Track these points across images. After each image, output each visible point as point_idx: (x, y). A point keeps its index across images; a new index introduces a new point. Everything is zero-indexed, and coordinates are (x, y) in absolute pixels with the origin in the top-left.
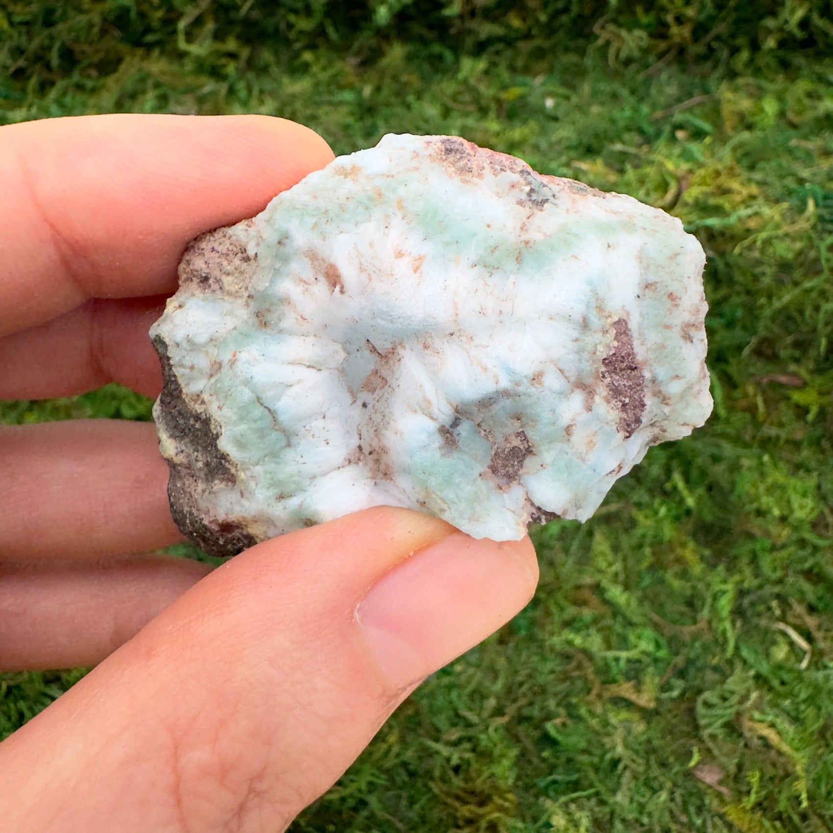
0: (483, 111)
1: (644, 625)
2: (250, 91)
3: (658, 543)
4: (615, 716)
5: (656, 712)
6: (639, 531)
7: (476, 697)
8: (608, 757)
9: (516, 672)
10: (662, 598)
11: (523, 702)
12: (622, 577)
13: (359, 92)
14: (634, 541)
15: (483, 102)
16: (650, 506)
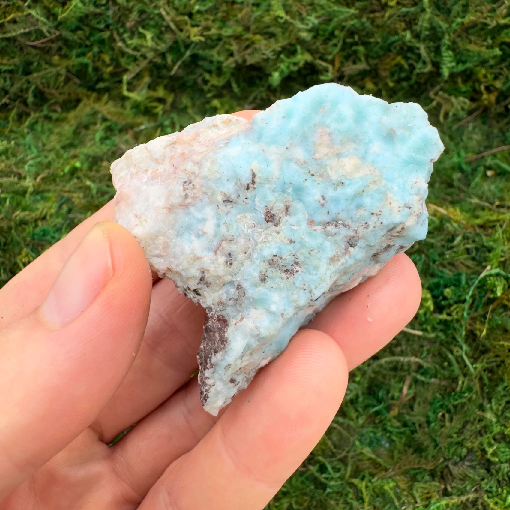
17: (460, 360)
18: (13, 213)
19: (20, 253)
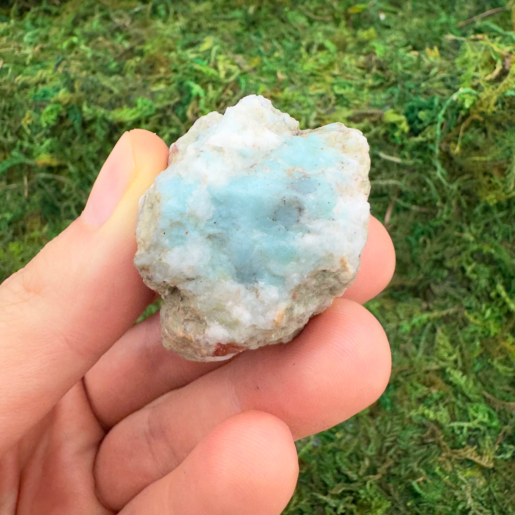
0: (337, 22)
1: (479, 401)
2: (168, 12)
3: (486, 338)
4: (462, 475)
5: (494, 471)
6: (472, 329)
7: (354, 458)
8: (460, 507)
9: (384, 439)
10: (491, 380)
11: (391, 462)
12: (460, 364)
13: (246, 11)
14: (467, 336)
15: (337, 15)
16: (478, 310)
17: (438, 185)
18: (15, 78)
19: (24, 116)
